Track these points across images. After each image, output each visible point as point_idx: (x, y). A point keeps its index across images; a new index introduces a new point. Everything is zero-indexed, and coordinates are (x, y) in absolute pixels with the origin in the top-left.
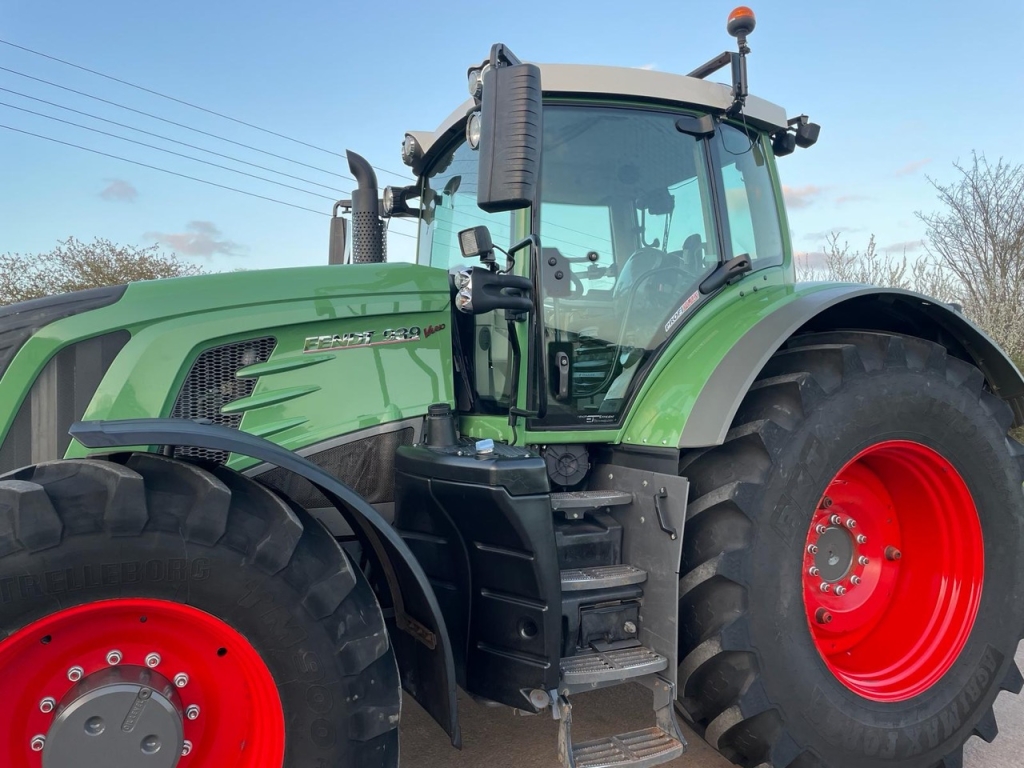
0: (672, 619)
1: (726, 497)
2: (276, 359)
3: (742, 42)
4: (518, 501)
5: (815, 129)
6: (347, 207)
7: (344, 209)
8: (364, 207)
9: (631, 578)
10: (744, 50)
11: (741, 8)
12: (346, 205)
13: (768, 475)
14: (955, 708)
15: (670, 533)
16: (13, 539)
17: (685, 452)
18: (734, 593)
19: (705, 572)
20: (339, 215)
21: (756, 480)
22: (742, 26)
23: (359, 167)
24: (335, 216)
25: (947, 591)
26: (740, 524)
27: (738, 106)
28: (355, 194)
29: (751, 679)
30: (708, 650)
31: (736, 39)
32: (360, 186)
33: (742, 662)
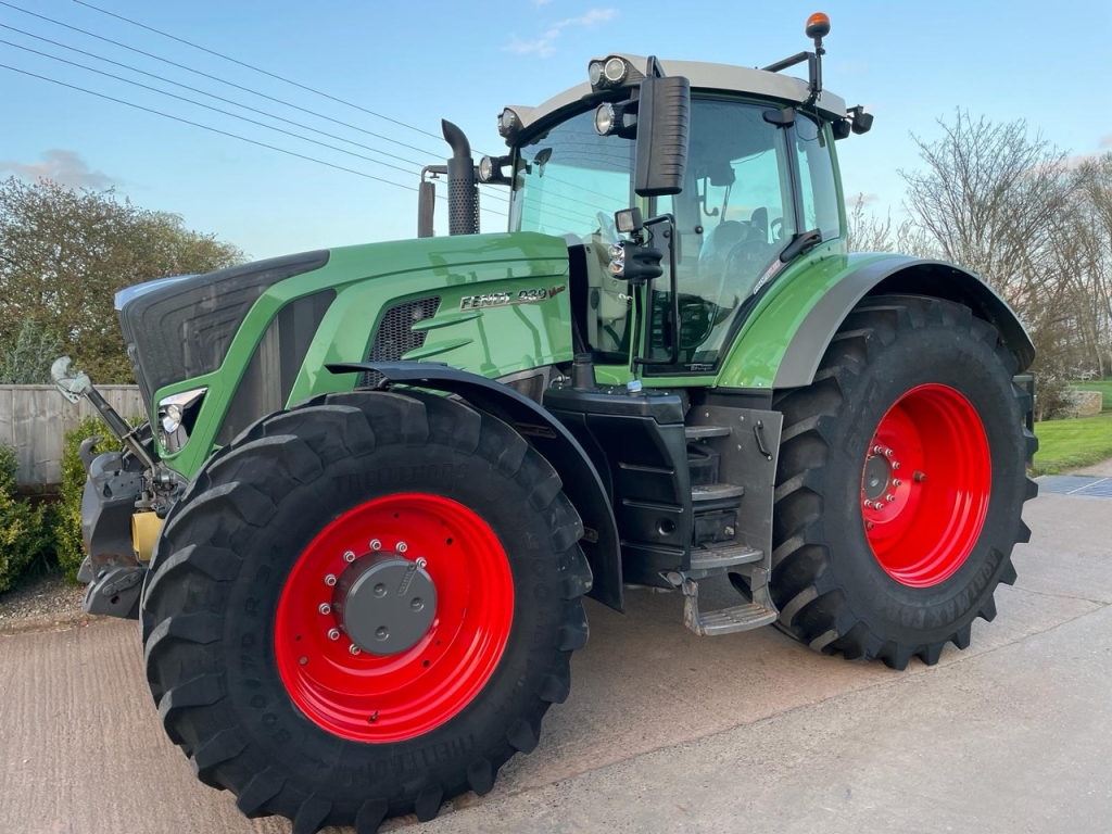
0: (768, 521)
1: (810, 427)
2: (441, 315)
3: (818, 43)
4: (663, 429)
5: (869, 118)
6: (435, 173)
7: (432, 174)
8: (460, 175)
9: (733, 492)
10: (820, 52)
11: (818, 14)
12: (435, 170)
13: (841, 410)
14: (966, 593)
15: (767, 455)
16: (342, 447)
17: (777, 392)
18: (813, 501)
19: (793, 485)
20: (427, 180)
21: (832, 414)
22: (818, 30)
23: (453, 135)
24: (423, 180)
25: (962, 502)
26: (820, 448)
27: (812, 100)
28: (450, 161)
29: (824, 566)
30: (793, 544)
31: (813, 40)
32: (455, 155)
33: (817, 553)
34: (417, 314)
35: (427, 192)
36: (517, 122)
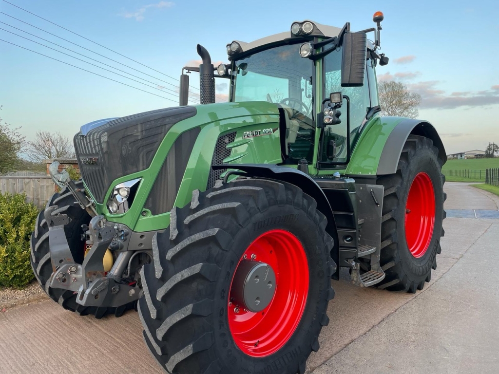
0: (378, 234)
1: (393, 192)
3: (378, 25)
4: (351, 194)
5: (387, 59)
6: (189, 70)
7: (187, 71)
8: (206, 72)
9: (362, 221)
10: (379, 28)
11: (378, 12)
12: (189, 69)
13: (402, 184)
14: (430, 259)
15: (377, 204)
17: (378, 176)
18: (394, 223)
19: (387, 217)
20: (185, 73)
21: (399, 186)
22: (378, 19)
23: (201, 51)
24: (183, 74)
26: (395, 201)
27: (375, 50)
28: (201, 66)
29: (396, 251)
30: (387, 243)
31: (376, 23)
32: (204, 62)
33: (395, 246)
34: (227, 140)
35: (185, 80)
36: (240, 48)
